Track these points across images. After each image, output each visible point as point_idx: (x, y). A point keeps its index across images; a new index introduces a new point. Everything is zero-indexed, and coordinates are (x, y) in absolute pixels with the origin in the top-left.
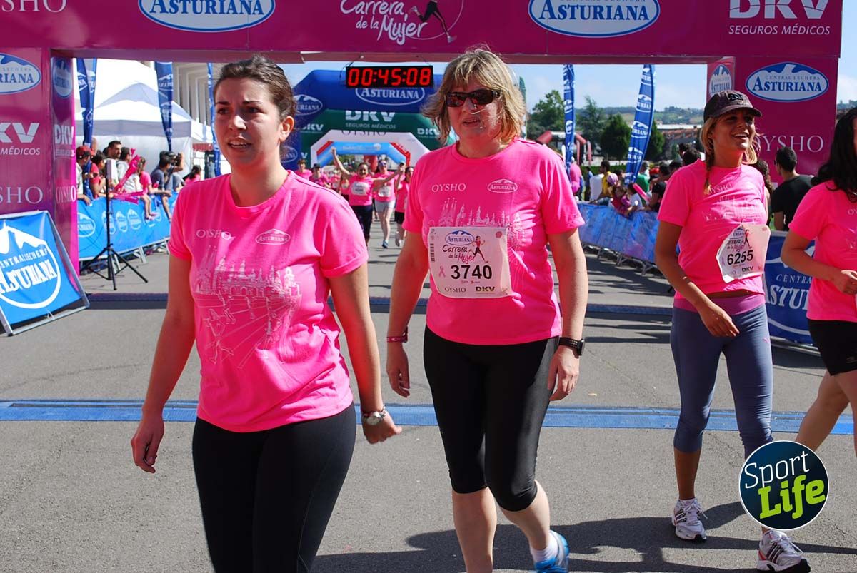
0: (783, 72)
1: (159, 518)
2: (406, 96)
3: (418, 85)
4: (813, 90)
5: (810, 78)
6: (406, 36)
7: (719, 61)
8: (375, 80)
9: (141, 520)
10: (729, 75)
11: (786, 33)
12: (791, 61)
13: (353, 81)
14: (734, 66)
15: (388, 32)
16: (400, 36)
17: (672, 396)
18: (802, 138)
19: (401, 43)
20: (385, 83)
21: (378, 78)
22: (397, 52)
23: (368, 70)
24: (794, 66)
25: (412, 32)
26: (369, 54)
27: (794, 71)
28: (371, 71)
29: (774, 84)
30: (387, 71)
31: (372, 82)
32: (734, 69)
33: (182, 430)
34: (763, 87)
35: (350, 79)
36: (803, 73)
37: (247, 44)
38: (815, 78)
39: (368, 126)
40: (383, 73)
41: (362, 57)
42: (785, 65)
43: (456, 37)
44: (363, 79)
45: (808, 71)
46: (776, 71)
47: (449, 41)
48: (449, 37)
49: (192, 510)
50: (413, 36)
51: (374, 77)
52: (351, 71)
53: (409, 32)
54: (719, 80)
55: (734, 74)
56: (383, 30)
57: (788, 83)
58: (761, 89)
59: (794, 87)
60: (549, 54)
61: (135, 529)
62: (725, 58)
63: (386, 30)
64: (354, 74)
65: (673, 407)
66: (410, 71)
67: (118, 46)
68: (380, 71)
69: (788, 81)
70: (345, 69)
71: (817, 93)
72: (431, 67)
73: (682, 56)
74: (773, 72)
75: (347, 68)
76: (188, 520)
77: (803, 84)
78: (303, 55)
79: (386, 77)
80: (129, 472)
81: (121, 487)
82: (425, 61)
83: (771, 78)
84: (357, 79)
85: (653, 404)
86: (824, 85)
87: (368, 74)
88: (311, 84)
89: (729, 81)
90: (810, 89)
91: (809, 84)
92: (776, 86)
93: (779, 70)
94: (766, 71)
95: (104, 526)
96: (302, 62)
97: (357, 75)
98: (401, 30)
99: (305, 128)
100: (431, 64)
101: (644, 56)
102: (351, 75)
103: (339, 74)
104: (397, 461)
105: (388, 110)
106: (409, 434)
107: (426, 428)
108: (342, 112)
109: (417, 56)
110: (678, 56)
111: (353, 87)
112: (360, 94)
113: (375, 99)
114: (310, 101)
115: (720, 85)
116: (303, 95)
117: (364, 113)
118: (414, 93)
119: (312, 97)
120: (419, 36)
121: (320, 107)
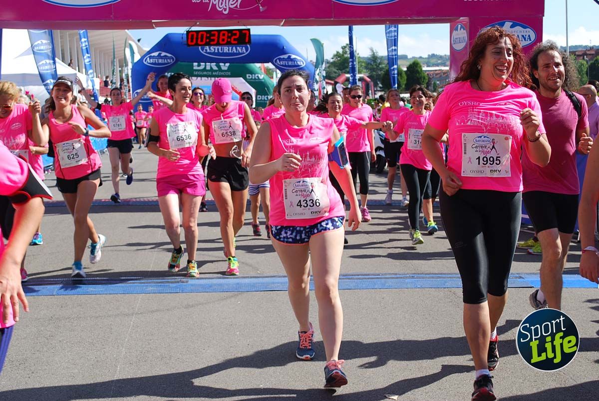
0: (504, 26)
1: (46, 367)
2: (236, 51)
3: (240, 43)
4: (525, 40)
5: (524, 32)
6: (229, 8)
7: (458, 21)
8: (208, 40)
9: (33, 368)
10: (465, 31)
12: (509, 19)
13: (192, 41)
14: (469, 24)
16: (225, 7)
17: (424, 264)
19: (226, 12)
20: (216, 42)
21: (210, 38)
22: (224, 19)
23: (201, 33)
24: (512, 23)
25: (234, 4)
26: (203, 21)
27: (512, 27)
28: (205, 34)
30: (217, 33)
31: (206, 42)
32: (468, 26)
33: (66, 302)
35: (190, 40)
36: (518, 28)
37: (112, 16)
38: (526, 32)
39: (210, 73)
40: (214, 35)
41: (198, 23)
42: (505, 22)
43: (265, 8)
44: (199, 40)
45: (522, 27)
47: (261, 11)
48: (261, 7)
49: (71, 361)
50: (235, 7)
51: (207, 38)
52: (190, 34)
53: (231, 5)
54: (458, 34)
55: (468, 30)
56: (213, 3)
60: (335, 18)
61: (28, 376)
62: (461, 18)
63: (215, 3)
64: (192, 36)
66: (233, 33)
67: (16, 19)
68: (212, 33)
70: (185, 32)
71: (528, 42)
72: (249, 30)
73: (431, 18)
75: (187, 31)
76: (68, 368)
77: (518, 36)
78: (154, 22)
79: (216, 38)
80: (26, 334)
81: (19, 345)
82: (244, 25)
84: (195, 40)
85: (411, 270)
86: (533, 37)
87: (202, 36)
88: (165, 44)
89: (466, 35)
90: (523, 40)
91: (523, 36)
95: (5, 375)
96: (153, 28)
97: (195, 37)
98: (226, 3)
100: (248, 27)
101: (403, 18)
102: (190, 37)
103: (181, 36)
104: (223, 319)
105: (225, 61)
106: (233, 299)
107: (245, 294)
108: (191, 63)
109: (239, 22)
110: (428, 18)
111: (191, 45)
112: (203, 50)
113: (214, 54)
114: (165, 56)
115: (459, 38)
116: (160, 52)
117: (207, 64)
118: (242, 49)
119: (167, 53)
120: (239, 7)
121: (173, 60)
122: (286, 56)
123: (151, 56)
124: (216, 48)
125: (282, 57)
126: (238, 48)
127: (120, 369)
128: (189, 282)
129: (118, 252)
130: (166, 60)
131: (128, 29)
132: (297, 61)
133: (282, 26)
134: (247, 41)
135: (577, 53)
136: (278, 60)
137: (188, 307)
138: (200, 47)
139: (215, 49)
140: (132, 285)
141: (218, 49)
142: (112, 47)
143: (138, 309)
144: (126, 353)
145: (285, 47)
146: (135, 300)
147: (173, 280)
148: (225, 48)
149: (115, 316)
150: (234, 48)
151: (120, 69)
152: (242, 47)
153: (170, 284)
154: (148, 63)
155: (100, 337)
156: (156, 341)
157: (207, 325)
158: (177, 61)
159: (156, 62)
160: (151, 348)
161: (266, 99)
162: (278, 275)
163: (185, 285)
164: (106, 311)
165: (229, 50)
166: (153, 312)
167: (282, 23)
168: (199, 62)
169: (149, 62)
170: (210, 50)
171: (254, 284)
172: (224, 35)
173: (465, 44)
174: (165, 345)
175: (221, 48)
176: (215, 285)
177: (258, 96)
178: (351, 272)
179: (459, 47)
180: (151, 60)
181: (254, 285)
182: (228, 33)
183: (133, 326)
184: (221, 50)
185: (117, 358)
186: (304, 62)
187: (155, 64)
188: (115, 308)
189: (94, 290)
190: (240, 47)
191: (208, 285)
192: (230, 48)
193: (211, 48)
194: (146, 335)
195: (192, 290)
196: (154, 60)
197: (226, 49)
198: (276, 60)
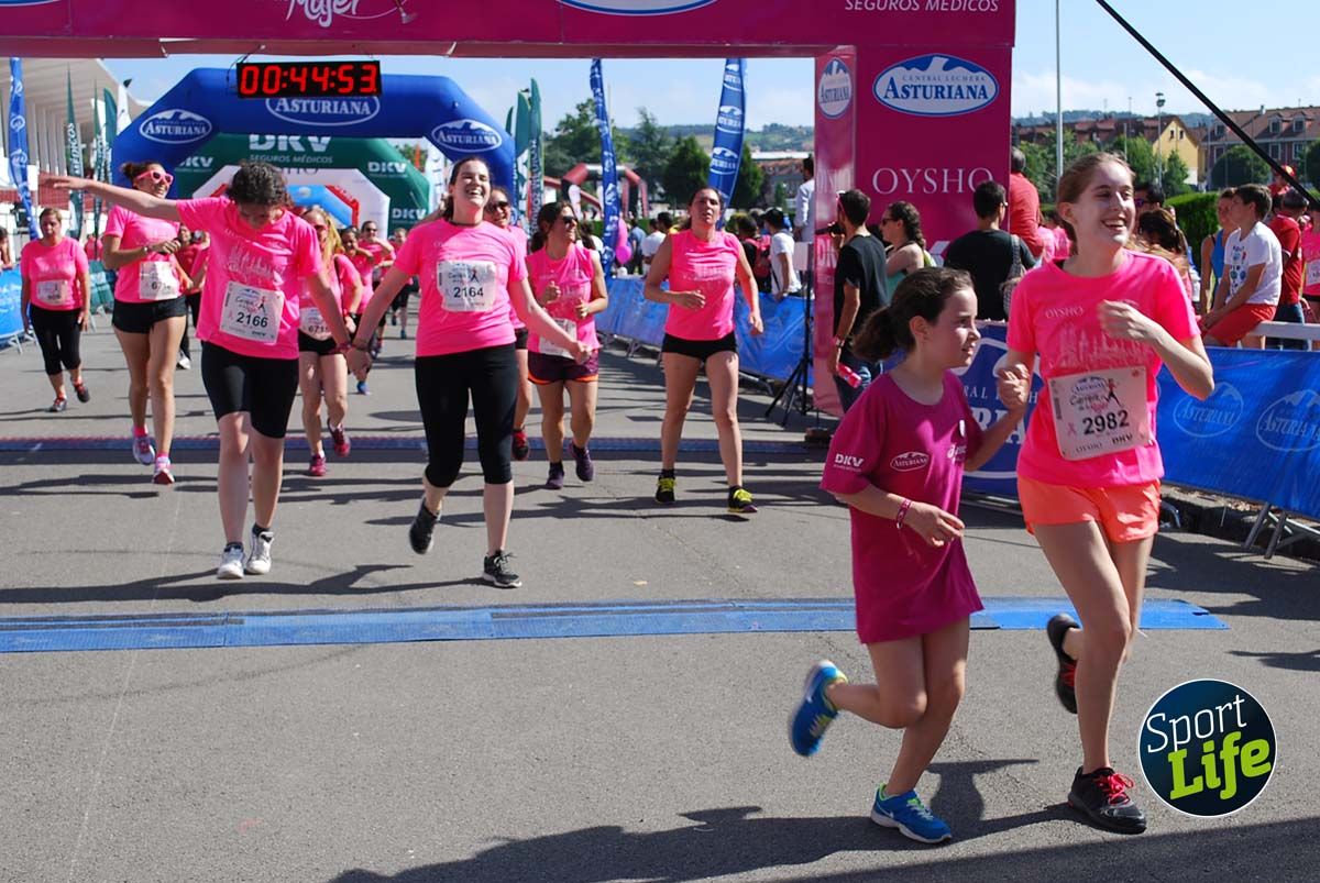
0: (930, 68)
2: (350, 110)
3: (356, 93)
4: (975, 97)
5: (971, 78)
6: (333, 14)
7: (832, 52)
8: (284, 85)
10: (847, 75)
11: (932, 9)
12: (941, 52)
13: (249, 85)
14: (855, 59)
15: (303, 6)
16: (324, 13)
17: (764, 580)
18: (961, 171)
19: (327, 24)
20: (303, 89)
21: (291, 82)
22: (322, 38)
23: (274, 68)
24: (946, 60)
25: (346, 4)
26: (275, 42)
27: (947, 68)
28: (278, 69)
29: (915, 87)
30: (305, 70)
31: (282, 88)
32: (854, 64)
34: (900, 92)
35: (244, 84)
36: (960, 71)
37: (67, 26)
38: (977, 79)
39: (287, 159)
40: (299, 74)
41: (263, 47)
42: (931, 58)
43: (414, 15)
44: (266, 83)
45: (965, 67)
46: (919, 68)
47: (404, 22)
48: (404, 15)
50: (345, 13)
51: (283, 79)
52: (245, 70)
53: (338, 7)
54: (832, 82)
55: (854, 73)
56: (296, 2)
57: (937, 87)
58: (896, 96)
59: (946, 93)
60: (566, 41)
62: (840, 47)
63: (300, 2)
64: (250, 74)
65: (767, 597)
66: (342, 69)
68: (293, 70)
69: (938, 83)
70: (235, 67)
71: (982, 101)
72: (377, 64)
73: (774, 45)
74: (914, 70)
75: (238, 64)
77: (959, 88)
78: (163, 43)
79: (302, 80)
82: (365, 54)
83: (911, 79)
84: (255, 84)
85: (735, 592)
86: (991, 90)
87: (273, 74)
88: (189, 92)
89: (849, 84)
90: (970, 96)
91: (970, 88)
92: (920, 91)
93: (924, 66)
94: (903, 69)
96: (163, 56)
97: (256, 77)
98: (325, 3)
99: (182, 164)
100: (376, 58)
101: (715, 44)
102: (244, 76)
103: (225, 75)
104: (322, 703)
105: (320, 133)
106: (344, 659)
107: (372, 647)
108: (244, 136)
109: (354, 46)
110: (768, 45)
111: (250, 96)
112: (274, 107)
113: (299, 115)
114: (190, 119)
115: (835, 90)
116: (178, 110)
117: (282, 138)
118: (362, 105)
119: (193, 112)
120: (354, 13)
121: (207, 129)
122: (458, 124)
123: (157, 119)
124: (305, 103)
125: (450, 125)
126: (353, 104)
127: (90, 818)
128: (246, 622)
129: (84, 556)
130: (190, 129)
131: (102, 58)
132: (483, 136)
133: (450, 56)
134: (372, 88)
135: (1077, 127)
136: (441, 133)
137: (243, 676)
138: (268, 100)
139: (301, 105)
140: (115, 629)
141: (308, 106)
142: (66, 97)
143: (130, 684)
144: (103, 782)
145: (457, 105)
146: (122, 664)
147: (210, 619)
148: (324, 103)
149: (77, 699)
150: (344, 104)
151: (84, 146)
152: (363, 101)
153: (203, 627)
154: (149, 134)
155: (43, 747)
156: (172, 754)
157: (286, 718)
158: (216, 129)
159: (169, 131)
160: (159, 770)
161: (412, 217)
162: (444, 605)
163: (236, 630)
164: (57, 689)
165: (332, 108)
166: (163, 688)
167: (450, 51)
168: (262, 134)
169: (152, 132)
170: (290, 106)
171: (392, 625)
172: (321, 73)
173: (848, 101)
174: (192, 763)
175: (316, 104)
176: (305, 628)
177: (394, 211)
178: (601, 599)
179: (835, 108)
180: (157, 128)
181: (391, 628)
182: (330, 71)
183: (120, 722)
184: (316, 109)
185: (83, 795)
186: (499, 137)
187: (166, 136)
188: (78, 680)
189: (29, 641)
190: (357, 101)
191: (289, 628)
192: (336, 103)
193: (294, 103)
194: (148, 740)
195: (252, 640)
196: (164, 128)
197: (326, 106)
198: (437, 134)
